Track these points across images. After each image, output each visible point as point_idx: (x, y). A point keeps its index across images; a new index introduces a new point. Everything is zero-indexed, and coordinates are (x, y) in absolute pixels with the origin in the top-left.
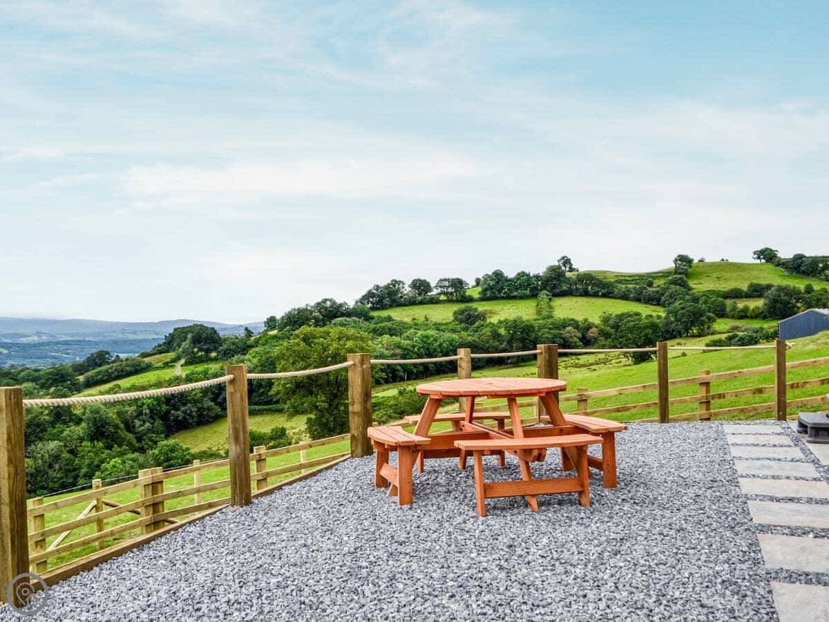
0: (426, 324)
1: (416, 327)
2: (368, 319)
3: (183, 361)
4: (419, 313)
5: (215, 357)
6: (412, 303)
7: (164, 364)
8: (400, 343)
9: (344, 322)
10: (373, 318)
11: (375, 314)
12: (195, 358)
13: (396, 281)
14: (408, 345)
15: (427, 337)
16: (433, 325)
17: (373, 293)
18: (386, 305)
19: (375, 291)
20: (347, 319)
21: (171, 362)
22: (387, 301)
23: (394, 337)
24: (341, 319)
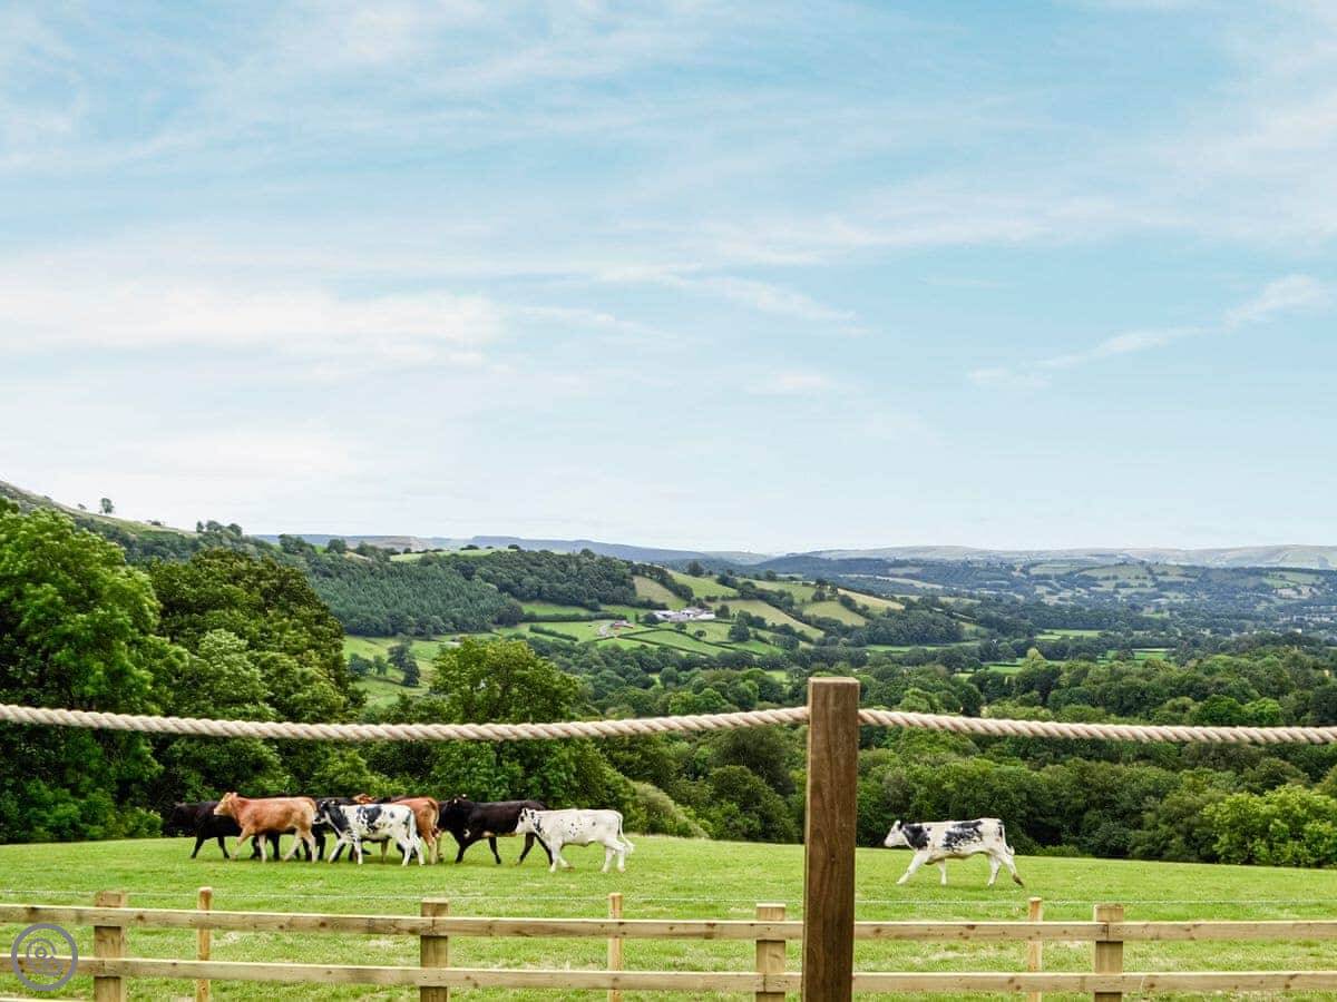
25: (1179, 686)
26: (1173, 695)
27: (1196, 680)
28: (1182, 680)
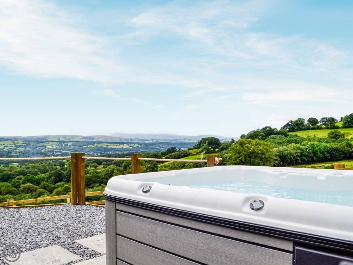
0: (314, 139)
1: (309, 140)
2: (286, 136)
3: (204, 152)
4: (311, 133)
5: (217, 151)
6: (308, 129)
7: (196, 153)
8: (300, 147)
9: (275, 137)
10: (288, 135)
11: (290, 134)
12: (209, 151)
13: (300, 119)
14: (303, 148)
15: (313, 145)
16: (318, 139)
17: (289, 124)
18: (295, 129)
19: (290, 123)
20: (276, 136)
21: (199, 152)
22: (296, 128)
23: (297, 144)
24: (273, 136)
25: (19, 173)
26: (18, 175)
27: (24, 171)
28: (20, 171)
